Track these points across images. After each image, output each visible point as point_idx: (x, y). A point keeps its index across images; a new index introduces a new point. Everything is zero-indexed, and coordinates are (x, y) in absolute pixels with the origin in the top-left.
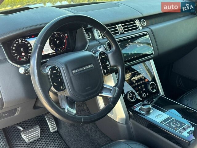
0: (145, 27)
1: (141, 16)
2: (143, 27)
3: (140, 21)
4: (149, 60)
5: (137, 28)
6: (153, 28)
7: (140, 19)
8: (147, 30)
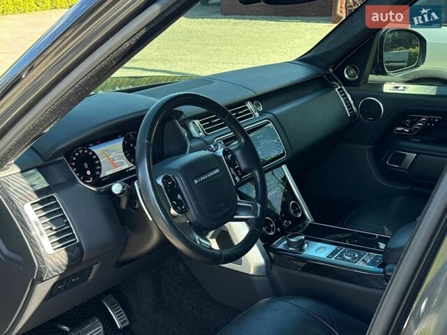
0: (262, 112)
1: (252, 94)
2: (261, 113)
3: (253, 103)
4: (279, 165)
5: (251, 116)
6: (277, 112)
7: (252, 100)
8: (269, 116)
